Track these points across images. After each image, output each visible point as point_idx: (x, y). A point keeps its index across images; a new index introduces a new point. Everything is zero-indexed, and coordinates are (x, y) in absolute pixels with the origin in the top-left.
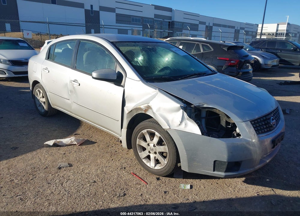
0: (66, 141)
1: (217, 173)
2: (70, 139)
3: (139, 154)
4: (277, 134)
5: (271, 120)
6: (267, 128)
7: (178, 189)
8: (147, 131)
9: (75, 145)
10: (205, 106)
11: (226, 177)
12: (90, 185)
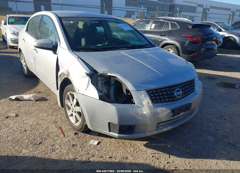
0: (26, 96)
1: (112, 134)
2: (29, 96)
3: (67, 112)
4: (180, 105)
5: (176, 92)
6: (168, 98)
7: (86, 144)
8: (70, 94)
9: (33, 100)
10: (109, 74)
11: (119, 138)
12: (20, 133)
